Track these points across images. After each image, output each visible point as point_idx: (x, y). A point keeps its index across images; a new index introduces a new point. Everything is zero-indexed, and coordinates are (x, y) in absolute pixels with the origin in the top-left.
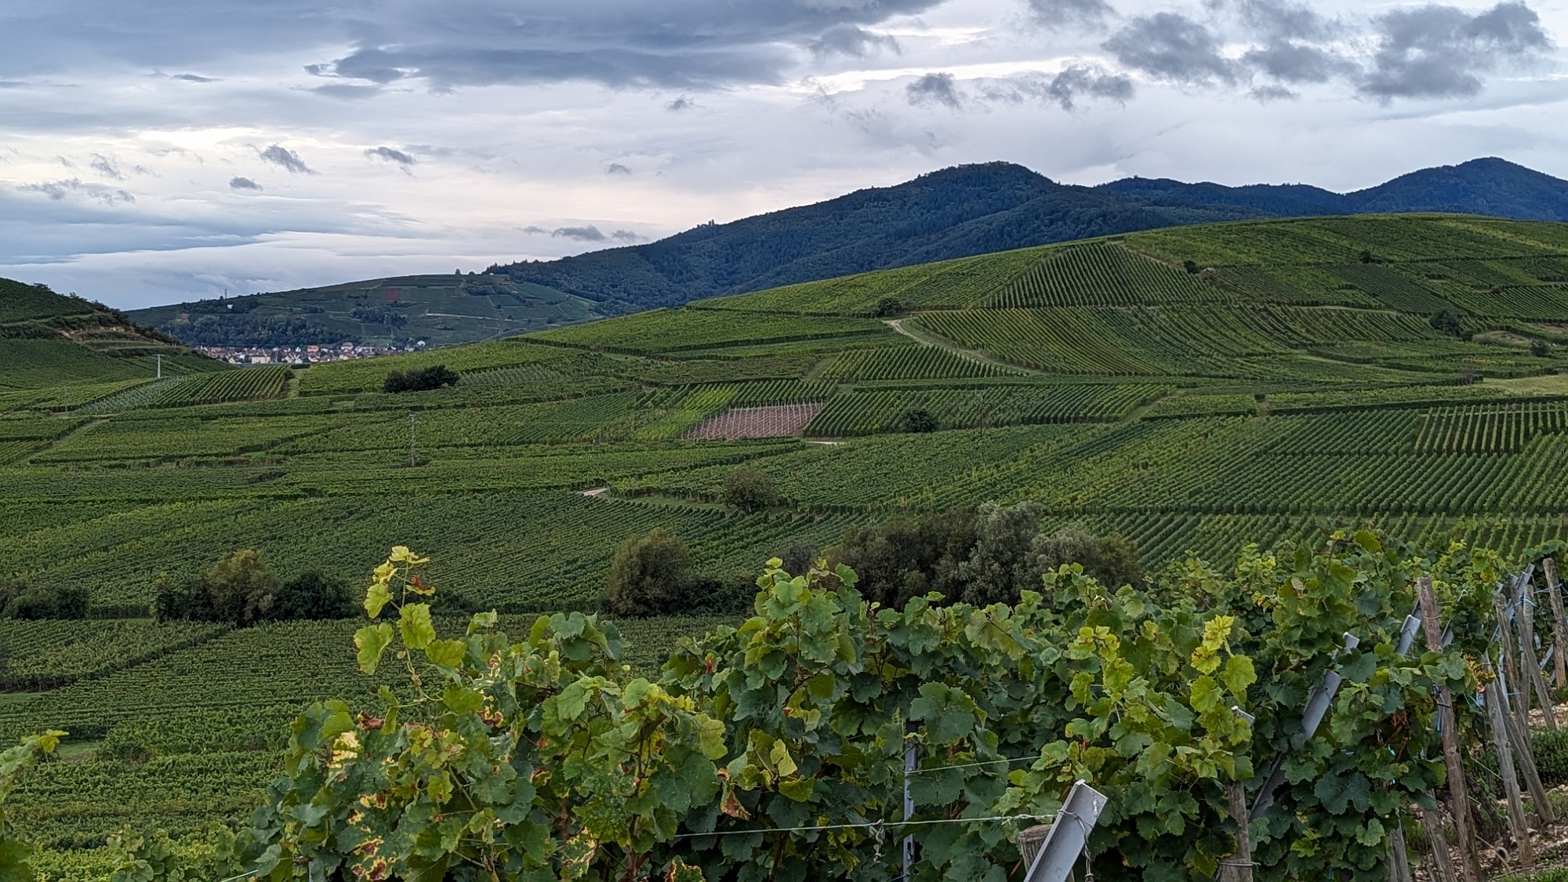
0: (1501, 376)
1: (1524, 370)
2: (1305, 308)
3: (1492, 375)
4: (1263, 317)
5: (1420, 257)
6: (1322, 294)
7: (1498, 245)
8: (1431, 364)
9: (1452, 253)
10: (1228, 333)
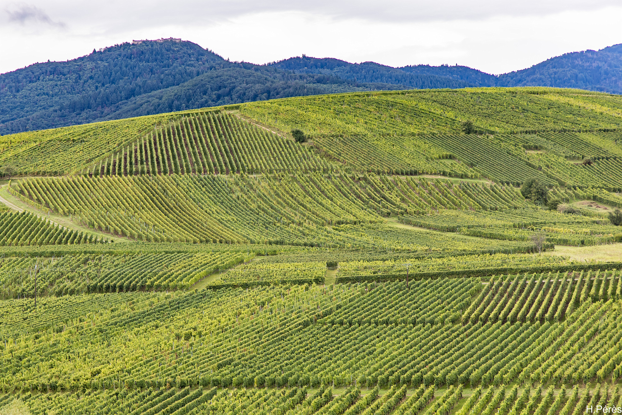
0: (574, 244)
1: (596, 238)
2: (403, 178)
3: (565, 242)
4: (361, 186)
5: (520, 129)
6: (422, 165)
7: (595, 118)
8: (511, 233)
9: (550, 125)
10: (324, 202)
